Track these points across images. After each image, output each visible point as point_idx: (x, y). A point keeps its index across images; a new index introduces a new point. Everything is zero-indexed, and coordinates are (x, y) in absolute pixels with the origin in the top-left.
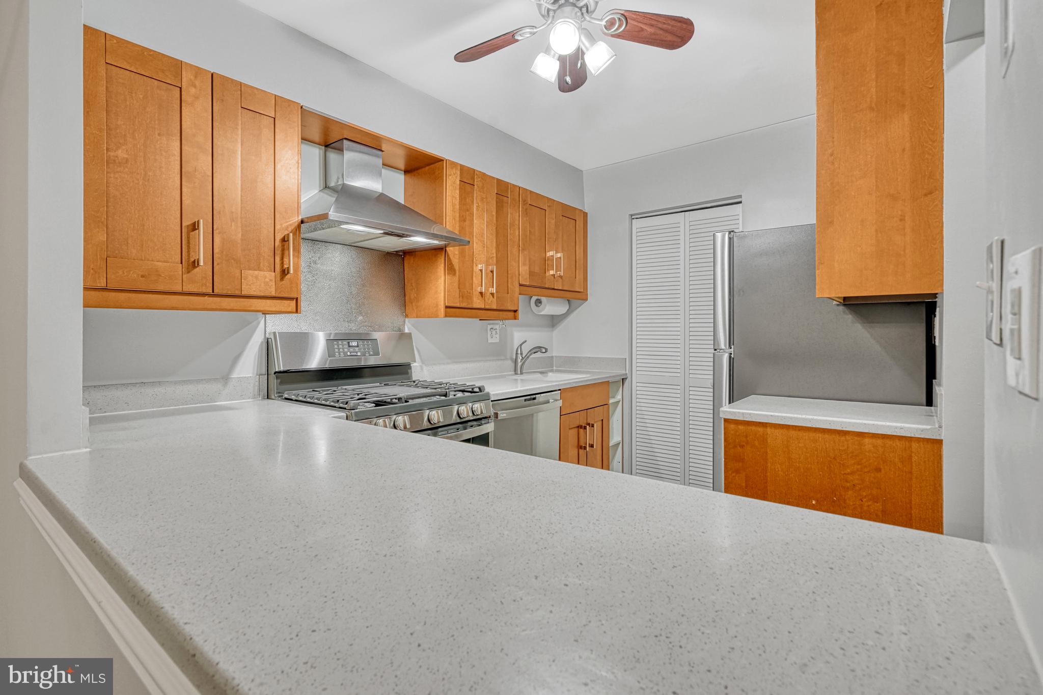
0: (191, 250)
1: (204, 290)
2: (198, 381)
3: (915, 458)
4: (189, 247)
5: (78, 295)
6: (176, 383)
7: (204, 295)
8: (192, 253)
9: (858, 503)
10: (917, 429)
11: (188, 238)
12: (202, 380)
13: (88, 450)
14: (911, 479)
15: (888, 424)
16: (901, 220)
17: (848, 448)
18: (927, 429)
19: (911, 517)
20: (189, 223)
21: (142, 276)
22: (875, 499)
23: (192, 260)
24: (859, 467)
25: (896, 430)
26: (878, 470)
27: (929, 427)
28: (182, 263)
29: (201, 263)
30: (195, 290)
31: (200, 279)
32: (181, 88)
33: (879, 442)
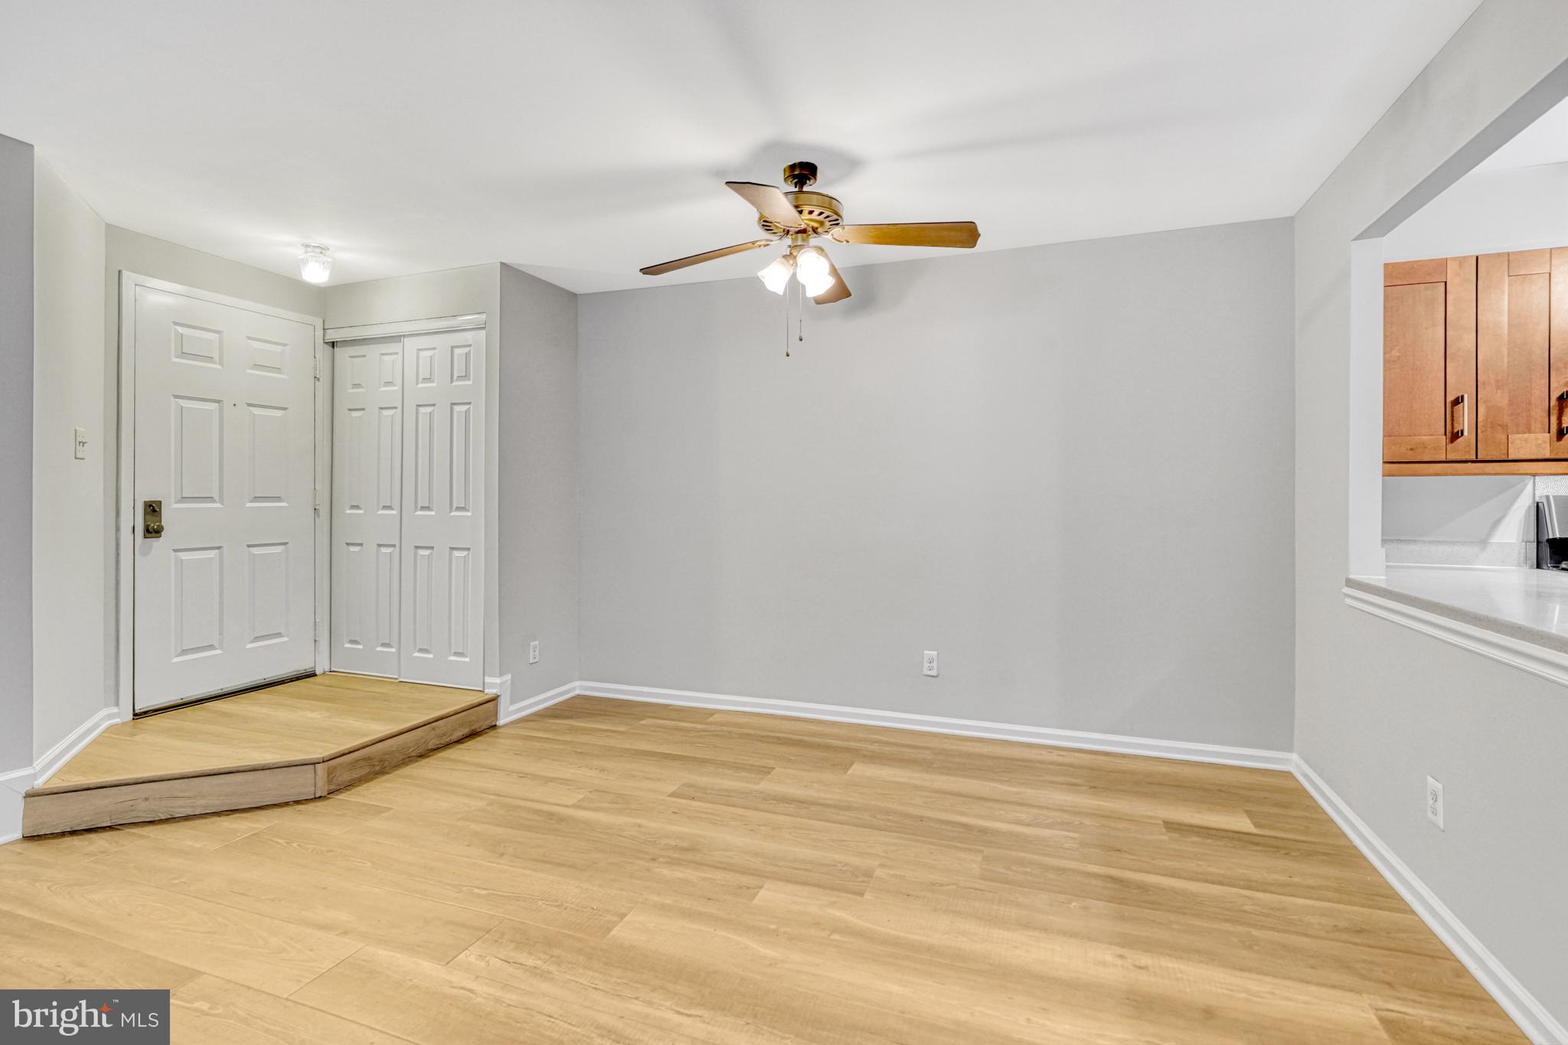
0: (1455, 422)
1: (1467, 457)
2: (1453, 543)
4: (1453, 420)
5: (1378, 467)
6: (1430, 542)
7: (1466, 462)
8: (1456, 425)
11: (1452, 412)
12: (1457, 542)
13: (1384, 577)
20: (1453, 398)
21: (1411, 449)
23: (1456, 431)
28: (1445, 435)
29: (1466, 433)
30: (1459, 458)
31: (1463, 447)
32: (1446, 283)
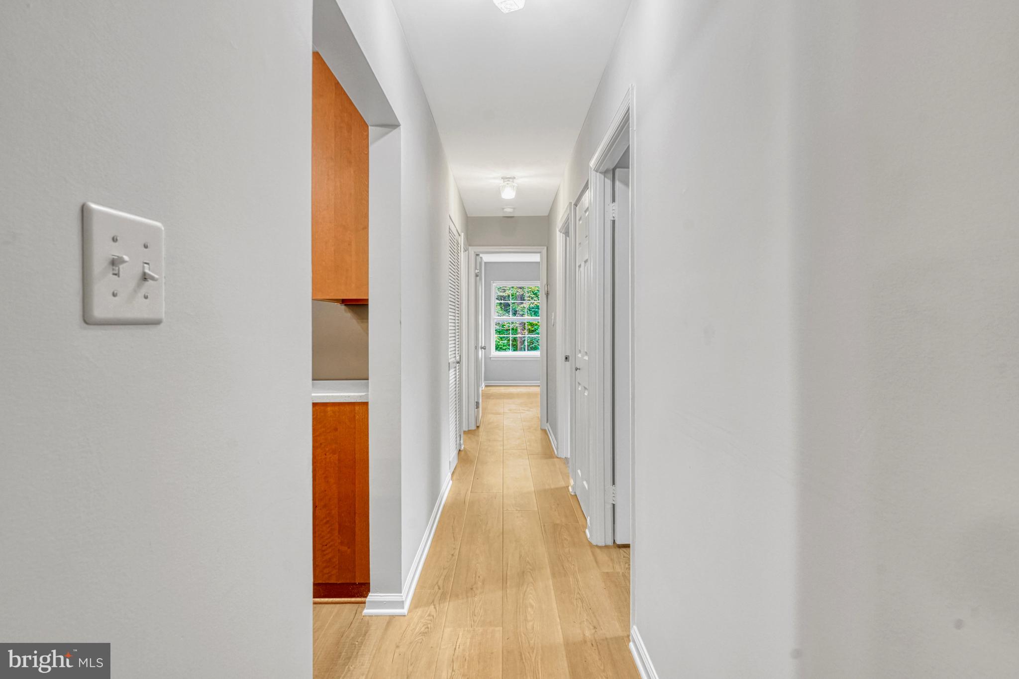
3: (357, 417)
9: (323, 457)
10: (358, 396)
14: (355, 433)
15: (342, 394)
16: (349, 244)
17: (317, 415)
18: (363, 396)
19: (355, 460)
22: (334, 452)
24: (324, 429)
25: (346, 398)
26: (336, 430)
27: (363, 394)
33: (336, 408)
